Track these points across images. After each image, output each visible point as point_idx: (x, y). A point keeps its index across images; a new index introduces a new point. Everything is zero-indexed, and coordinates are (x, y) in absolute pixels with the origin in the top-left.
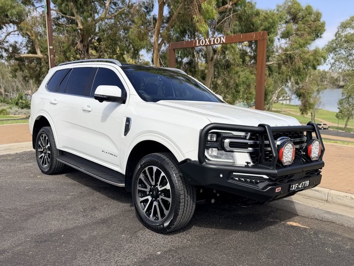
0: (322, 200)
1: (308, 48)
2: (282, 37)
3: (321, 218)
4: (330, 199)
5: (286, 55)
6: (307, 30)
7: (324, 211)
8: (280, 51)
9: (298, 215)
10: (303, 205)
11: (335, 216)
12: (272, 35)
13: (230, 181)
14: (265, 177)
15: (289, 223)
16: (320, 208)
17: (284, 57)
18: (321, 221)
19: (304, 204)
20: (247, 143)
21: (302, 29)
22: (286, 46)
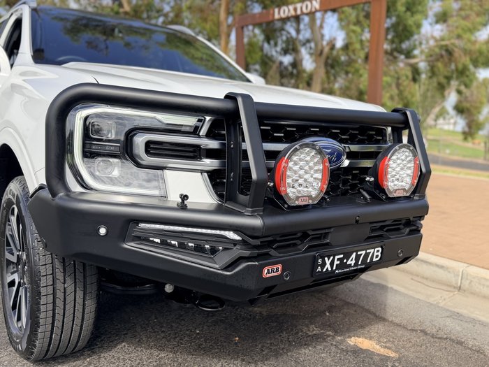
0: (450, 286)
1: (476, 37)
2: (437, 22)
3: (434, 331)
4: (466, 284)
5: (441, 47)
6: (475, 9)
7: (448, 310)
8: (432, 43)
9: (384, 320)
10: (405, 295)
11: (470, 326)
12: (418, 17)
13: (130, 246)
14: (231, 235)
15: (353, 341)
16: (441, 305)
17: (437, 50)
18: (433, 336)
19: (410, 293)
20: (198, 147)
21: (467, 8)
22: (442, 34)
